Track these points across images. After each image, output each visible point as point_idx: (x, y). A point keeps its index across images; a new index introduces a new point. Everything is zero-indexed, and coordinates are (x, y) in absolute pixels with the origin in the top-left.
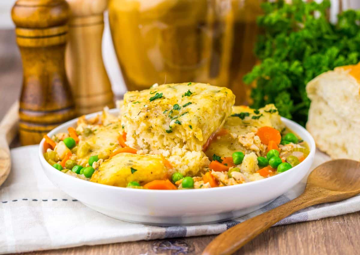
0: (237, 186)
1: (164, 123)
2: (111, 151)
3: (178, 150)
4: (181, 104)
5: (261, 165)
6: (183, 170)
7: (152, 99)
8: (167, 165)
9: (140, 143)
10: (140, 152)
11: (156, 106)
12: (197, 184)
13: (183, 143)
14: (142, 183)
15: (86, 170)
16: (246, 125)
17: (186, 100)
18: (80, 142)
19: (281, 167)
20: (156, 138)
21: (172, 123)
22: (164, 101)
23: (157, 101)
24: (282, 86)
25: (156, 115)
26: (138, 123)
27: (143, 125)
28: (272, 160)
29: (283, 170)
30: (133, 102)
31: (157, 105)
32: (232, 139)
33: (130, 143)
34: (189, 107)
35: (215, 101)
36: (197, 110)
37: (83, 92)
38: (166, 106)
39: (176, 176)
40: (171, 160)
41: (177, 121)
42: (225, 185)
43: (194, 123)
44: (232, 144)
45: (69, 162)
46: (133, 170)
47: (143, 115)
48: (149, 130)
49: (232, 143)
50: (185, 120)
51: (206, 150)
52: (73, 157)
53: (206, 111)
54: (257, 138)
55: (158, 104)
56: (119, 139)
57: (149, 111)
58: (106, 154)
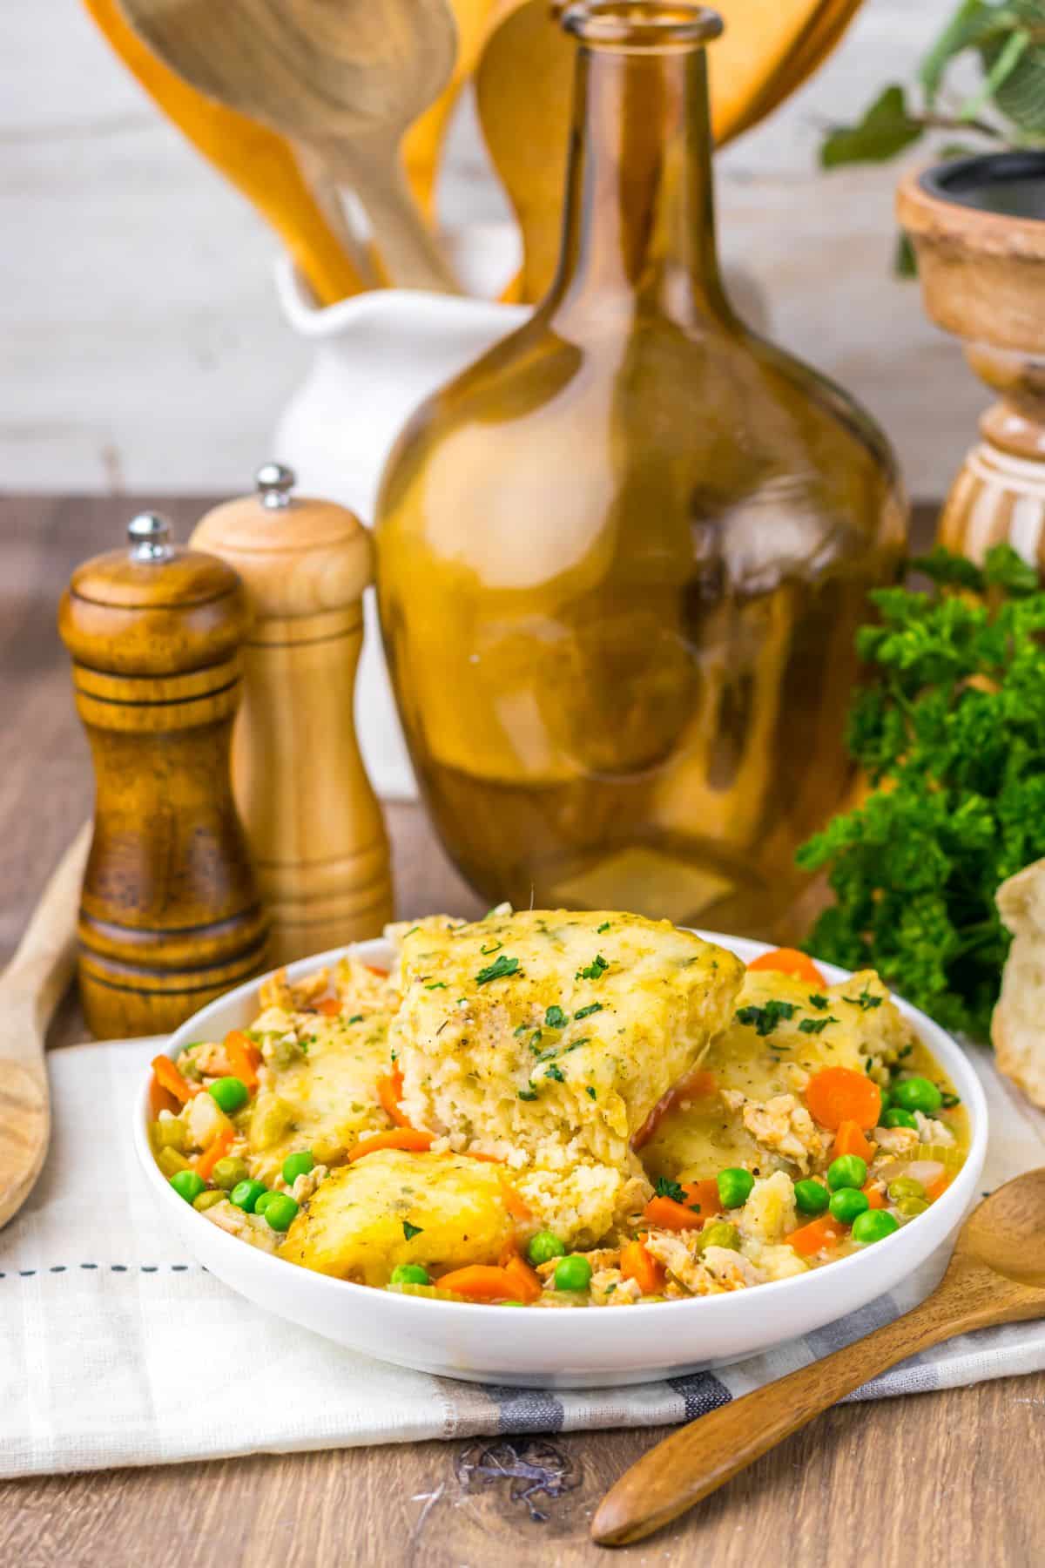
0: (717, 1298)
1: (515, 1068)
2: (352, 1132)
3: (555, 1153)
4: (569, 1007)
5: (807, 1210)
6: (562, 1228)
7: (487, 978)
8: (517, 1207)
9: (444, 1114)
10: (440, 1145)
11: (494, 1006)
12: (600, 1281)
13: (568, 1132)
14: (434, 1272)
15: (273, 1205)
16: (778, 1054)
17: (588, 994)
18: (263, 1095)
19: (864, 1223)
20: (489, 1106)
21: (539, 1073)
22: (522, 988)
23: (499, 987)
24: (926, 877)
25: (491, 1037)
26: (438, 1057)
27: (452, 1066)
28: (839, 1200)
29: (870, 1238)
30: (426, 983)
31: (497, 1001)
32: (727, 1111)
33: (412, 1107)
34: (594, 1020)
35: (673, 1001)
36: (616, 1033)
37: (288, 853)
38: (524, 1006)
39: (542, 1244)
40: (530, 1188)
41: (553, 1070)
42: (685, 1290)
43: (605, 1079)
44: (725, 1127)
45: (225, 1168)
46: (410, 1230)
47: (453, 1033)
48: (471, 1079)
49: (724, 1125)
50: (576, 1065)
51: (644, 1144)
52: (236, 1150)
53: (643, 1038)
54: (802, 1115)
55: (500, 998)
56: (381, 1086)
57: (471, 1022)
58: (336, 1144)
